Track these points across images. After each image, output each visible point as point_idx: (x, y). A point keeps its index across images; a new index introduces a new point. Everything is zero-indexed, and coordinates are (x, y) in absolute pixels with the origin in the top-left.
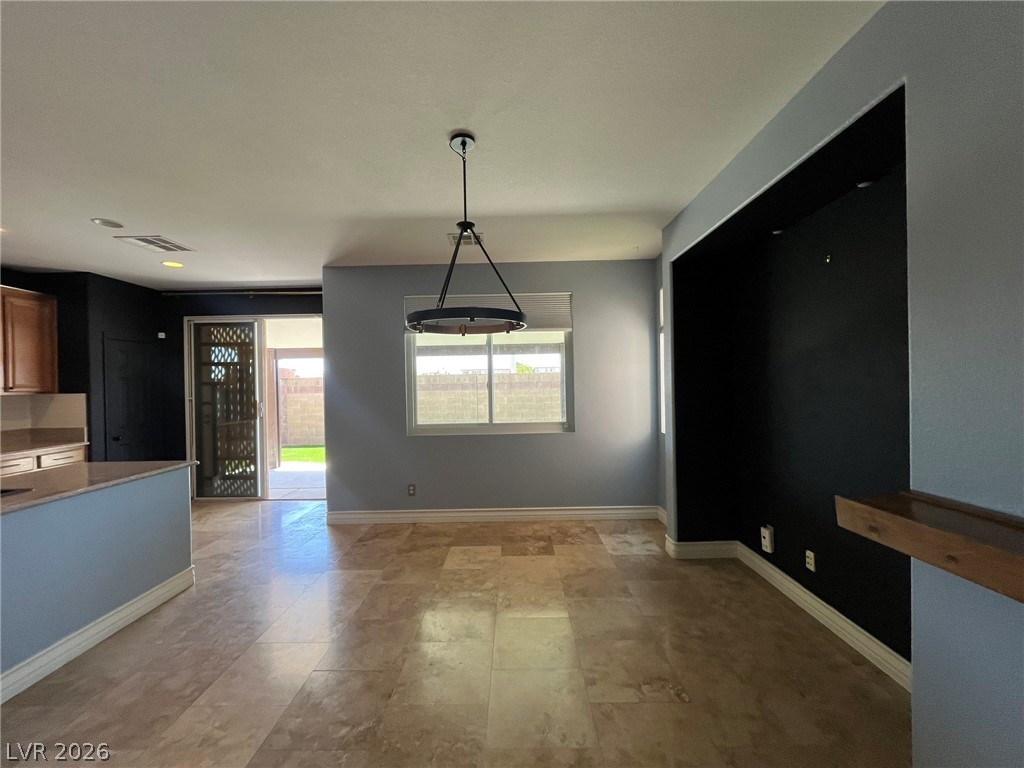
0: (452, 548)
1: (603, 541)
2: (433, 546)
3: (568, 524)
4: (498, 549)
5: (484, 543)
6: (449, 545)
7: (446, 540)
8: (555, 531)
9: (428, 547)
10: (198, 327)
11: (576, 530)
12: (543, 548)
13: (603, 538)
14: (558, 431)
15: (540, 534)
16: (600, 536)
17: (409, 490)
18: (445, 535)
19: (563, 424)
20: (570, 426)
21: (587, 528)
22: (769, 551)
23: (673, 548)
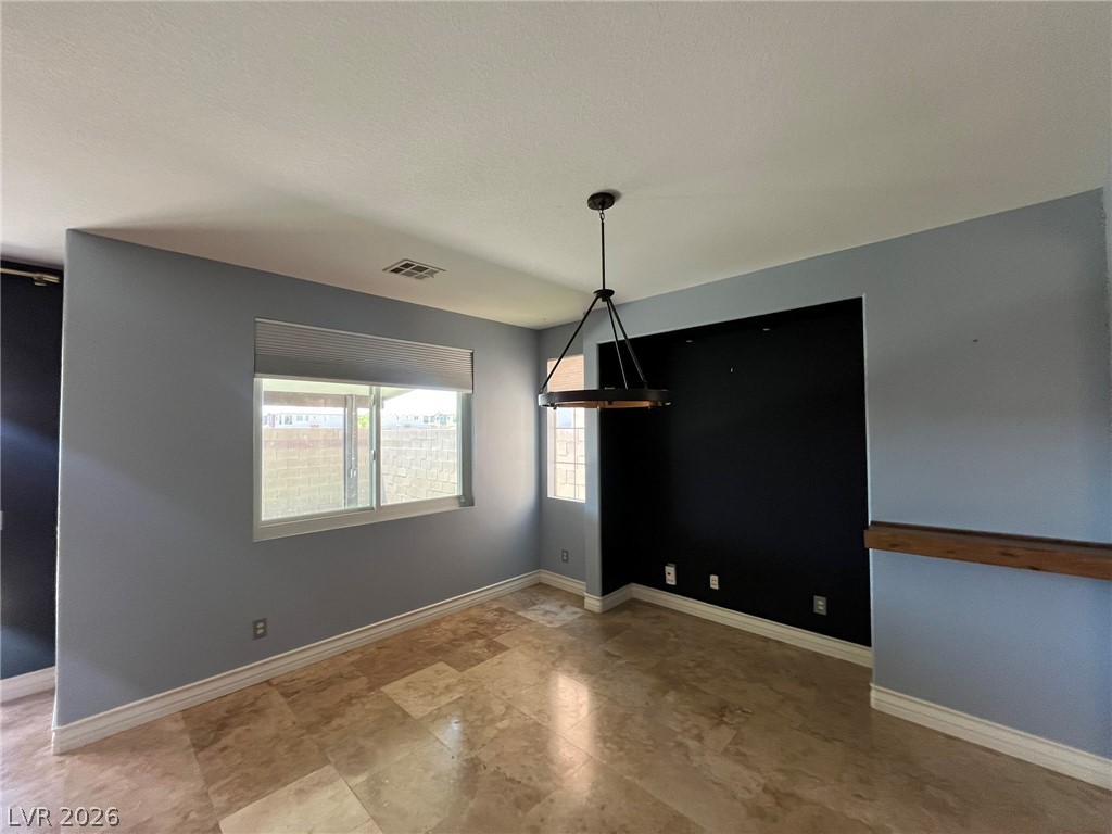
14: (455, 507)
17: (256, 629)
19: (459, 498)
20: (467, 499)
22: (674, 583)
23: (598, 603)
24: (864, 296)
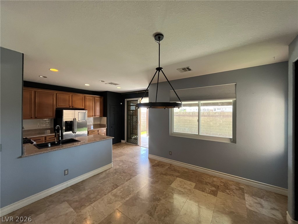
0: (178, 178)
1: (246, 198)
2: (172, 175)
3: (231, 183)
4: (194, 184)
5: (190, 180)
6: (177, 176)
7: (177, 174)
8: (222, 184)
9: (170, 175)
10: (128, 101)
11: (233, 187)
12: (213, 191)
13: (247, 196)
15: (215, 183)
16: (246, 195)
18: (178, 172)
21: (240, 188)
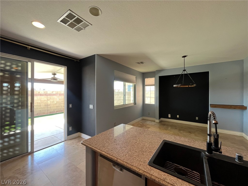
17: (115, 124)
19: (134, 103)
22: (170, 117)
23: (158, 121)
24: (209, 71)
